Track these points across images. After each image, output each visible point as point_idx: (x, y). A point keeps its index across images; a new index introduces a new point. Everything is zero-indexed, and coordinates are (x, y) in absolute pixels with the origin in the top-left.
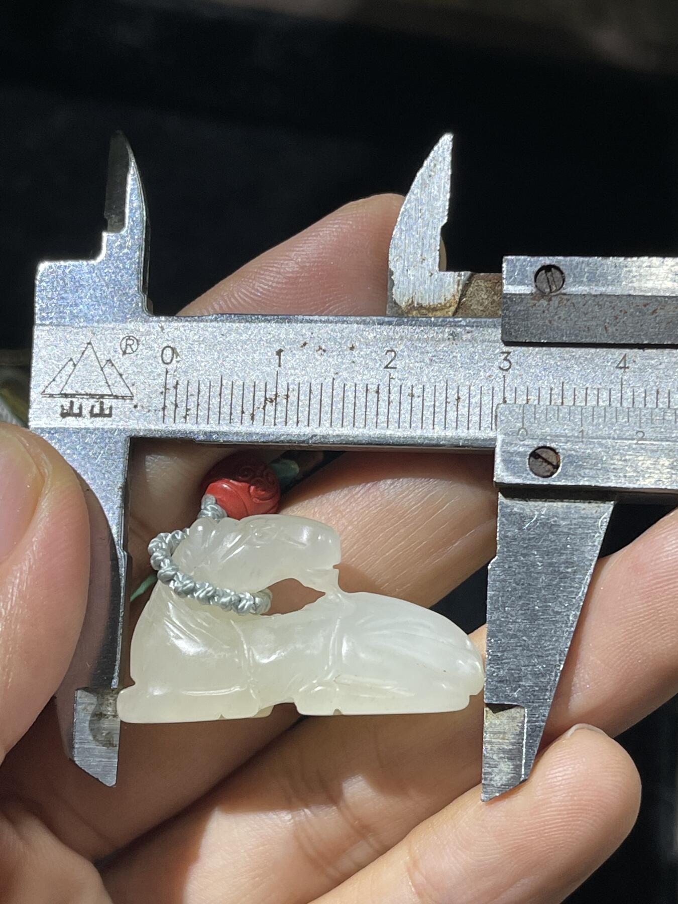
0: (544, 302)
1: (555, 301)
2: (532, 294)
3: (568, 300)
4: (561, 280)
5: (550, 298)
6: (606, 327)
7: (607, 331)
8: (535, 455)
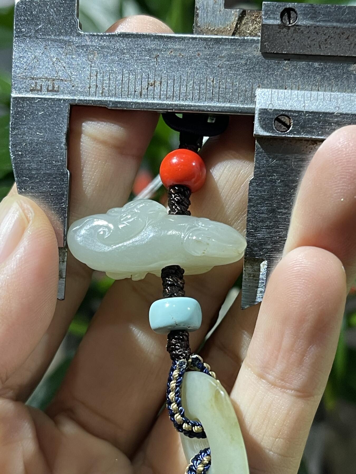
0: (285, 30)
1: (292, 29)
2: (279, 25)
3: (299, 29)
4: (295, 17)
5: (289, 28)
6: (320, 46)
7: (320, 48)
8: (277, 119)
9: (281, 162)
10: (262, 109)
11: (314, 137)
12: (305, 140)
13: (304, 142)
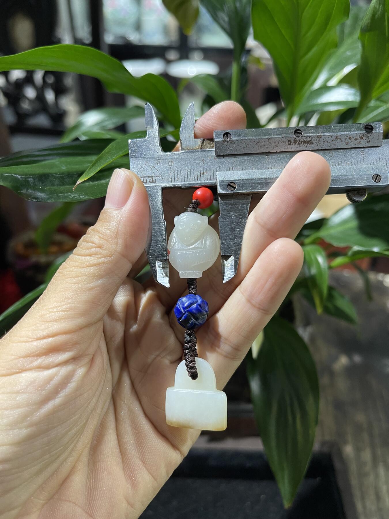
0: (226, 143)
1: (230, 142)
2: (223, 141)
3: (233, 142)
4: (230, 137)
5: (228, 142)
6: (244, 149)
7: (244, 150)
8: (229, 185)
9: (234, 206)
10: (221, 181)
11: (248, 191)
12: (243, 195)
13: (242, 195)
